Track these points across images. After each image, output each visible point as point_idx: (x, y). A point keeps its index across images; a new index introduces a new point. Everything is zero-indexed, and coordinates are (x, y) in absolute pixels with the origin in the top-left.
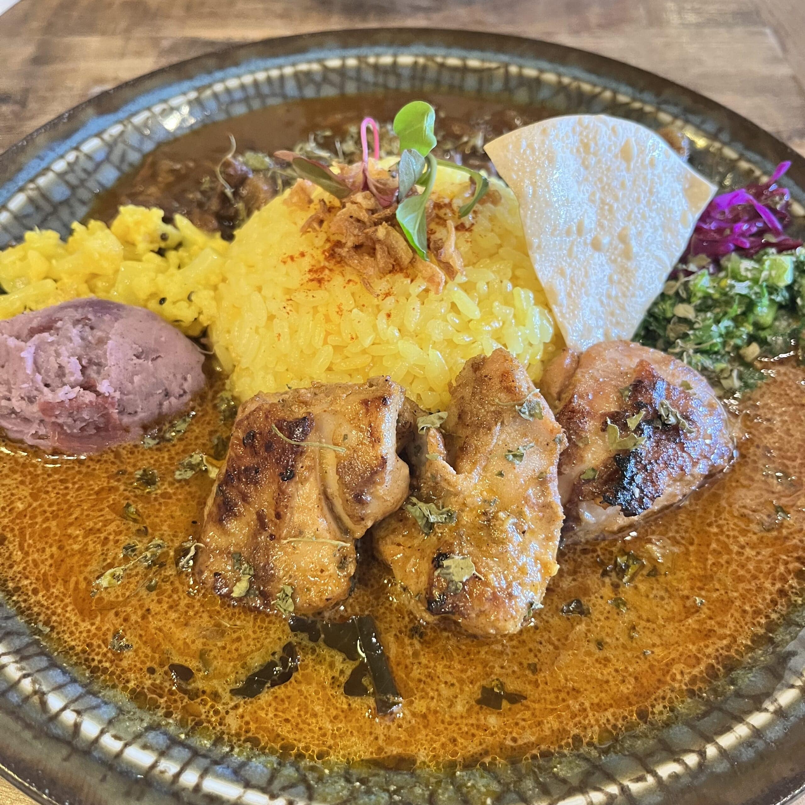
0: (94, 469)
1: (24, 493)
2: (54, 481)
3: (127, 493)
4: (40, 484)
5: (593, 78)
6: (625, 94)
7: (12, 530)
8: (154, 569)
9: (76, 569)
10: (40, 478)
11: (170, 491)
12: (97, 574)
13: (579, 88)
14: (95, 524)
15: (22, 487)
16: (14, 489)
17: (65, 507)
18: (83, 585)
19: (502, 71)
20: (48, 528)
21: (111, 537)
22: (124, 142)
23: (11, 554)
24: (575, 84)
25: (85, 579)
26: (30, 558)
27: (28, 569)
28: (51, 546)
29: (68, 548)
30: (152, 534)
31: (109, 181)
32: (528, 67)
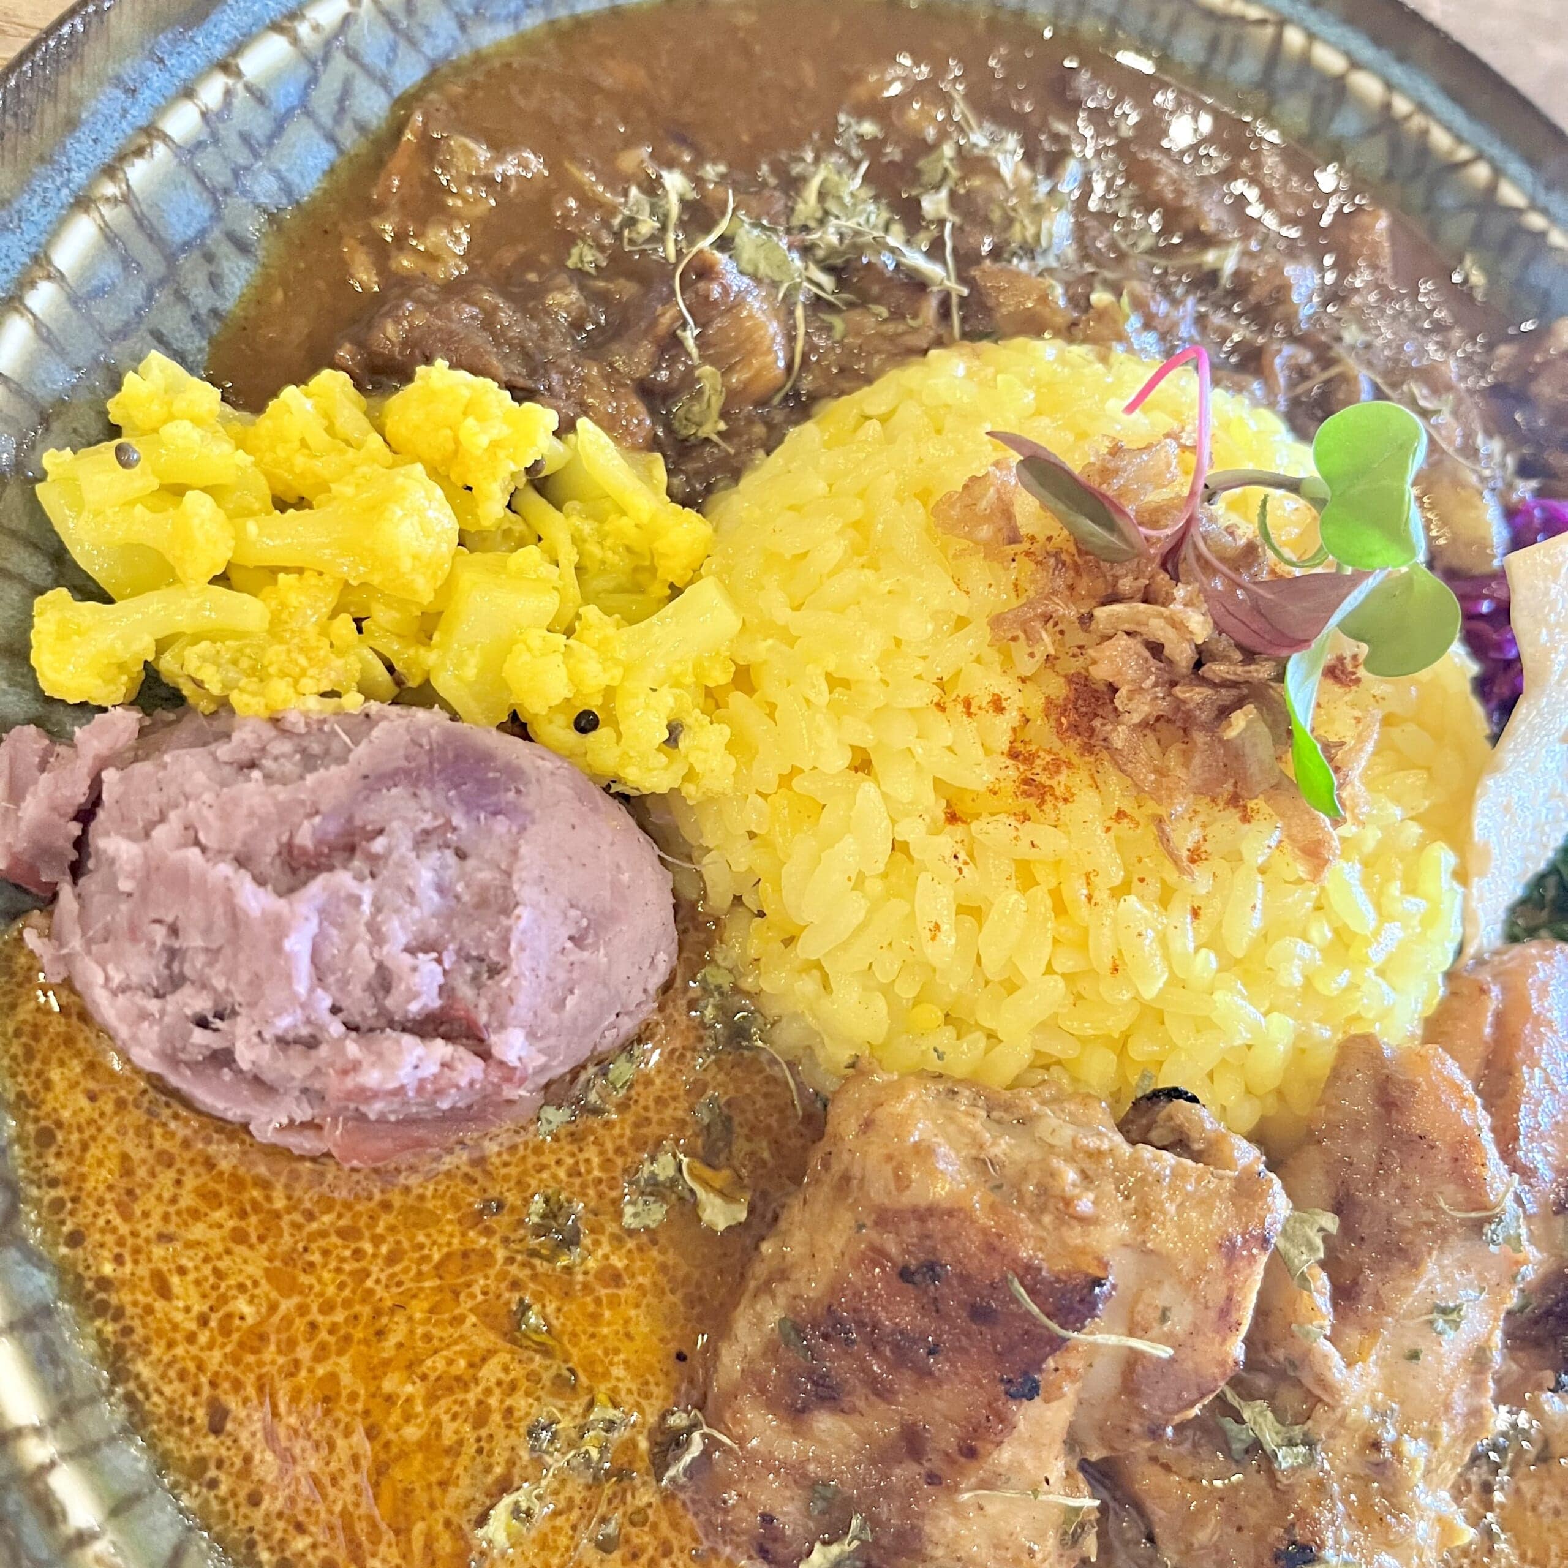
0: (421, 1198)
1: (250, 1269)
2: (323, 1234)
3: (514, 1269)
4: (287, 1240)
5: (1458, 118)
6: (1516, 182)
7: (237, 1385)
8: (608, 1489)
9: (421, 1497)
10: (285, 1223)
11: (618, 1262)
12: (476, 1510)
13: (1424, 133)
14: (450, 1362)
15: (240, 1250)
16: (219, 1257)
17: (366, 1311)
18: (445, 1544)
19: (1269, 31)
20: (333, 1377)
21: (493, 1402)
22: (352, 55)
23: (248, 1459)
24: (1418, 122)
25: (448, 1523)
26: (299, 1469)
27: (301, 1505)
28: (348, 1433)
29: (391, 1436)
30: (590, 1390)
31: (302, 176)
32: (1326, 42)
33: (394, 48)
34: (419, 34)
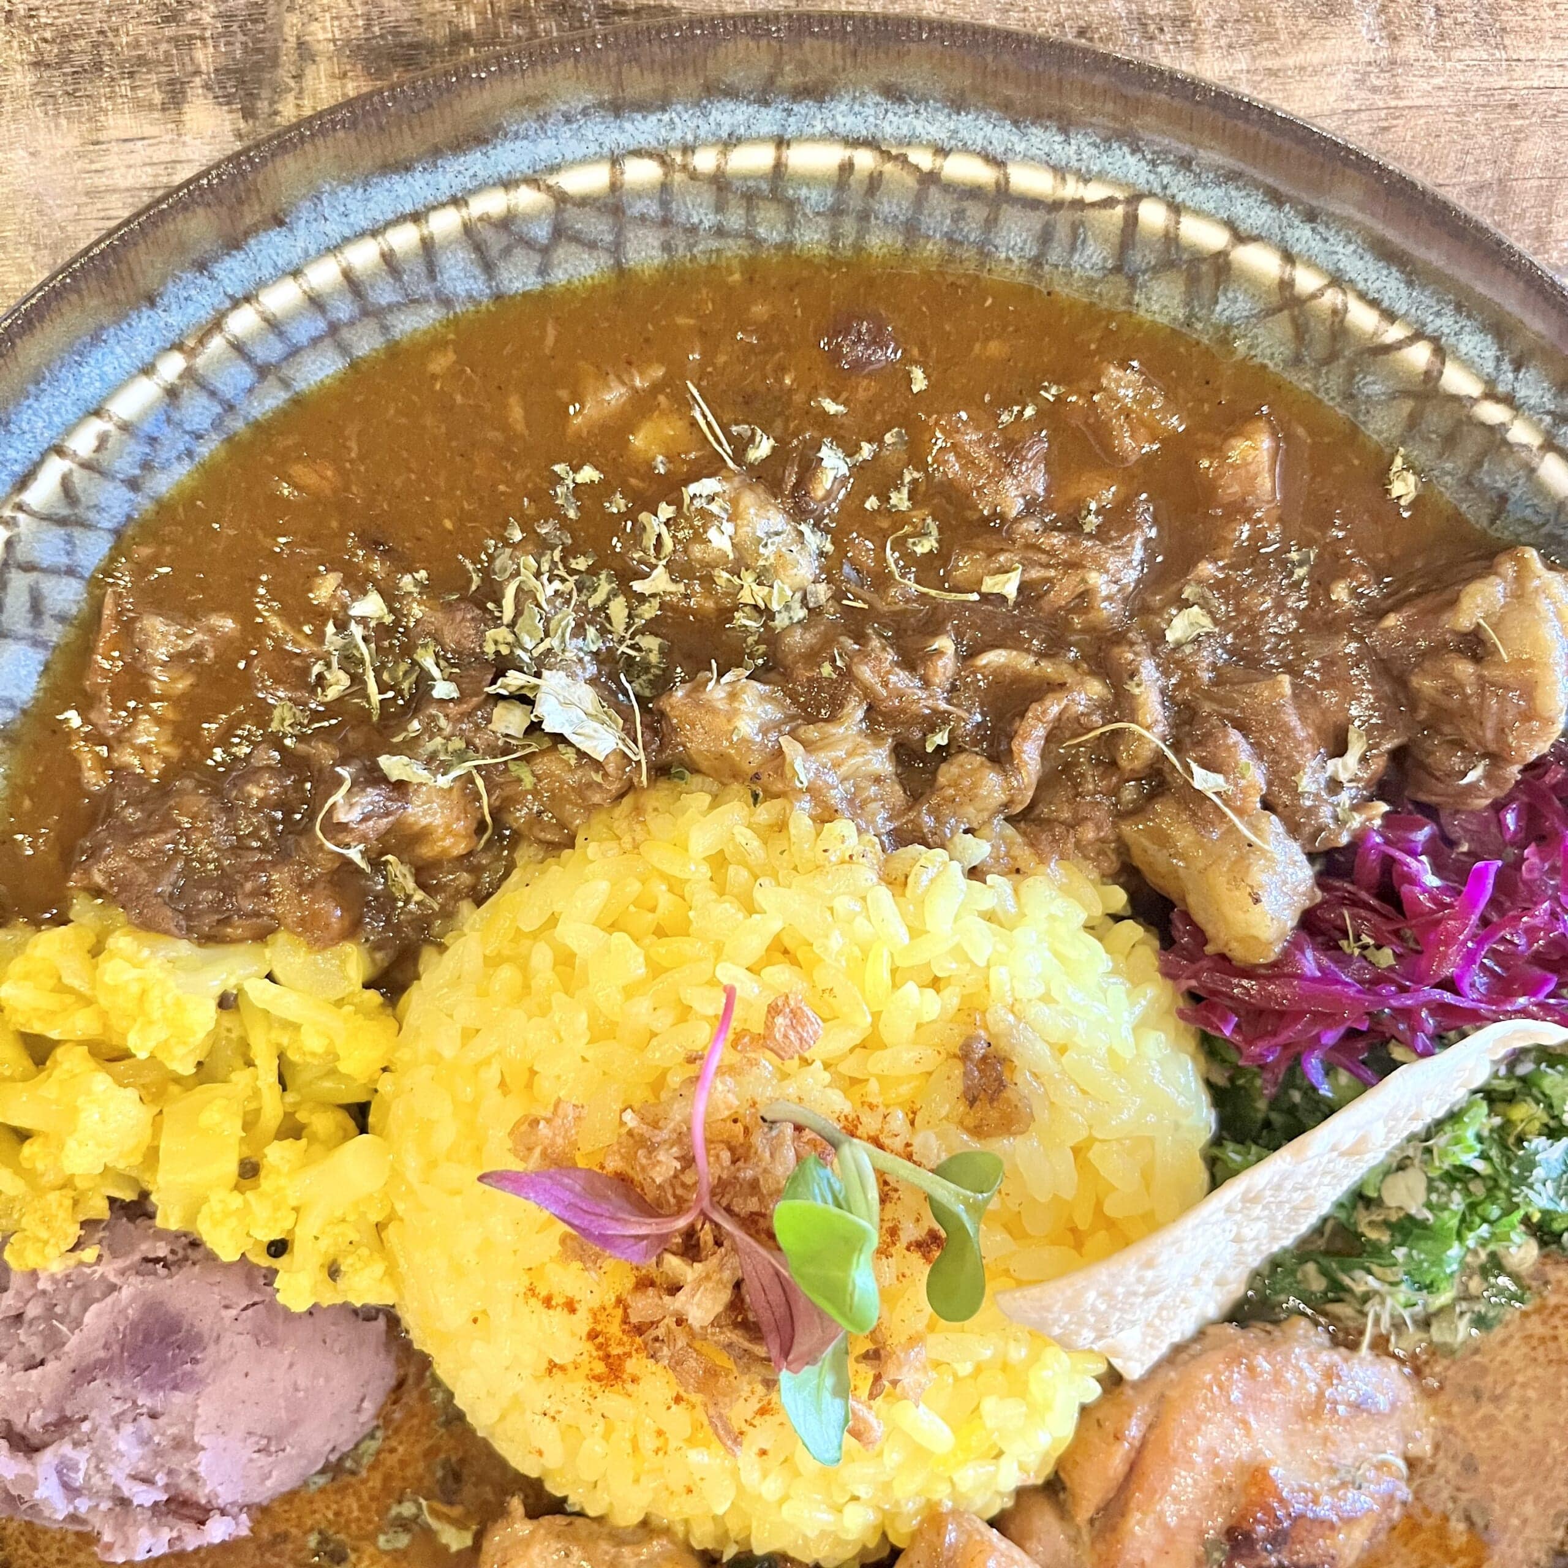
13: (1338, 314)
19: (1120, 210)
24: (1332, 298)
31: (19, 687)
32: (1198, 213)
33: (70, 540)
34: (92, 516)
